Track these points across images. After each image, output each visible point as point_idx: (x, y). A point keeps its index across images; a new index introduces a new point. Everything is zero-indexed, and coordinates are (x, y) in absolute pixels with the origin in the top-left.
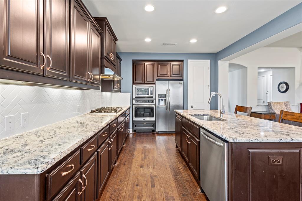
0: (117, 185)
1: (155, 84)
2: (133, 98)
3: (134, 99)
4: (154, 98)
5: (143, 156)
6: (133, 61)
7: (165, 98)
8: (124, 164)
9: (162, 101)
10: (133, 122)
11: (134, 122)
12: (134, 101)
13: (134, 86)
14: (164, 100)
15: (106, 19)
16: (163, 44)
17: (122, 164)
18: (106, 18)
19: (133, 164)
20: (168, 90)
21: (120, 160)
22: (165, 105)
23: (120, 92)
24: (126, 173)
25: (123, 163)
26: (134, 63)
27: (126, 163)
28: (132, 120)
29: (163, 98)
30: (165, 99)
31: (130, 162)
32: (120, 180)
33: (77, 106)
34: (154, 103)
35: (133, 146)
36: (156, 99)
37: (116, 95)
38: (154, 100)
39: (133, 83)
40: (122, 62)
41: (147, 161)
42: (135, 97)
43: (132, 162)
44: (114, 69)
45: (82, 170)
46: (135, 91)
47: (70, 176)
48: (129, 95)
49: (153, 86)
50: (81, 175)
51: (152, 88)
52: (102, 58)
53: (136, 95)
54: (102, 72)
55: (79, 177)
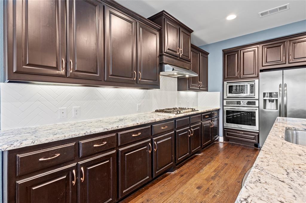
0: (155, 195)
1: (258, 77)
2: (224, 98)
3: (226, 99)
4: (257, 97)
5: (213, 174)
6: (223, 52)
7: (277, 98)
8: (182, 176)
9: (271, 102)
10: (224, 128)
11: (226, 128)
12: (225, 101)
13: (225, 83)
14: (275, 101)
15: (164, 13)
16: (262, 14)
17: (180, 174)
18: (164, 11)
19: (192, 179)
20: (283, 86)
21: (181, 169)
22: (277, 109)
23: (207, 90)
24: (175, 187)
25: (182, 174)
26: (224, 54)
27: (185, 176)
28: (223, 126)
29: (273, 98)
30: (277, 100)
31: (191, 175)
32: (162, 191)
33: (138, 104)
34: (257, 105)
35: (211, 158)
36: (258, 100)
37: (202, 94)
38: (257, 102)
39: (224, 79)
40: (209, 56)
41: (212, 184)
42: (227, 97)
43: (193, 176)
44: (187, 65)
45: (80, 163)
46: (227, 89)
47: (54, 163)
48: (218, 94)
49: (254, 81)
50: (77, 168)
51: (254, 84)
52: (161, 55)
53: (227, 94)
54: (162, 70)
55: (72, 168)
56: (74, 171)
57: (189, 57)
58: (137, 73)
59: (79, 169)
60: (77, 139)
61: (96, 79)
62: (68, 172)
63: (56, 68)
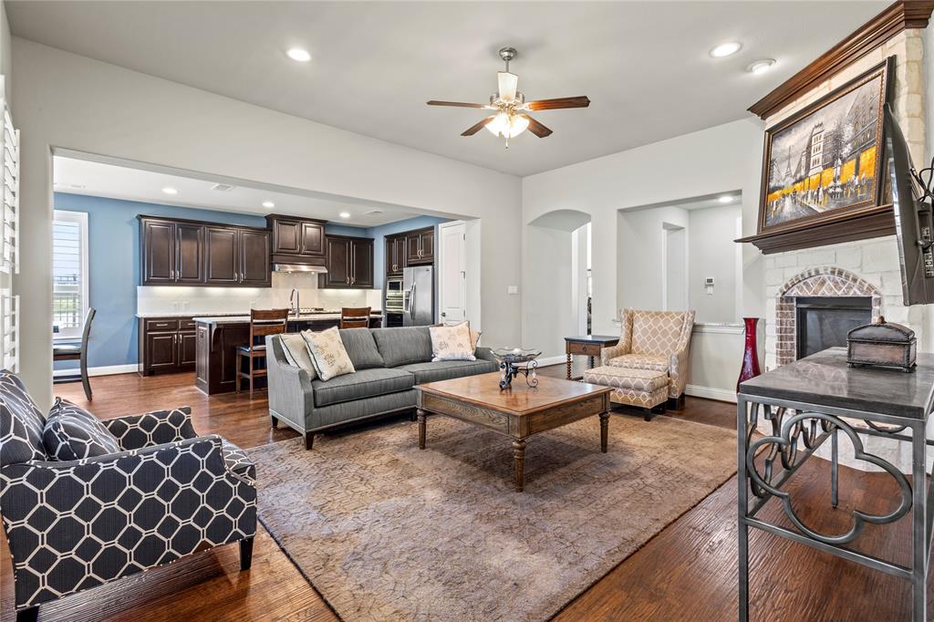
12: (386, 302)
39: (387, 274)
44: (318, 261)
45: (179, 332)
46: (388, 286)
47: (163, 328)
48: (379, 293)
49: (403, 278)
50: (178, 334)
51: (403, 281)
53: (389, 293)
54: (272, 269)
55: (175, 334)
56: (176, 336)
57: (320, 251)
58: (239, 275)
59: (179, 336)
60: (178, 318)
61: (198, 282)
62: (172, 335)
63: (169, 277)
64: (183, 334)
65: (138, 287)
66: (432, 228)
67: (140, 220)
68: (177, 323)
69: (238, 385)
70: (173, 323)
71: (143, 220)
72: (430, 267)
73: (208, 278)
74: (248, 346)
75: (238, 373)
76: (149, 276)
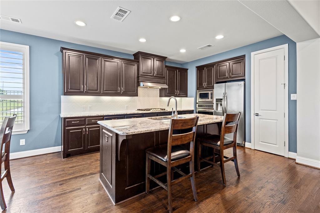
2: (197, 102)
6: (197, 68)
12: (197, 105)
13: (197, 91)
20: (225, 94)
23: (187, 97)
33: (125, 105)
39: (197, 88)
42: (199, 102)
44: (162, 81)
45: (86, 126)
46: (198, 96)
47: (77, 124)
48: (193, 100)
49: (213, 90)
50: (85, 128)
51: (212, 92)
52: (138, 77)
53: (199, 100)
54: (138, 85)
55: (84, 128)
56: (84, 129)
57: (163, 75)
58: (121, 88)
59: (86, 129)
60: (85, 117)
61: (97, 93)
62: (82, 129)
63: (80, 90)
64: (89, 128)
65: (61, 96)
66: (244, 56)
67: (62, 52)
68: (85, 120)
69: (147, 185)
70: (83, 120)
71: (64, 51)
72: (242, 83)
73: (103, 90)
74: (164, 154)
75: (147, 175)
76: (67, 88)
